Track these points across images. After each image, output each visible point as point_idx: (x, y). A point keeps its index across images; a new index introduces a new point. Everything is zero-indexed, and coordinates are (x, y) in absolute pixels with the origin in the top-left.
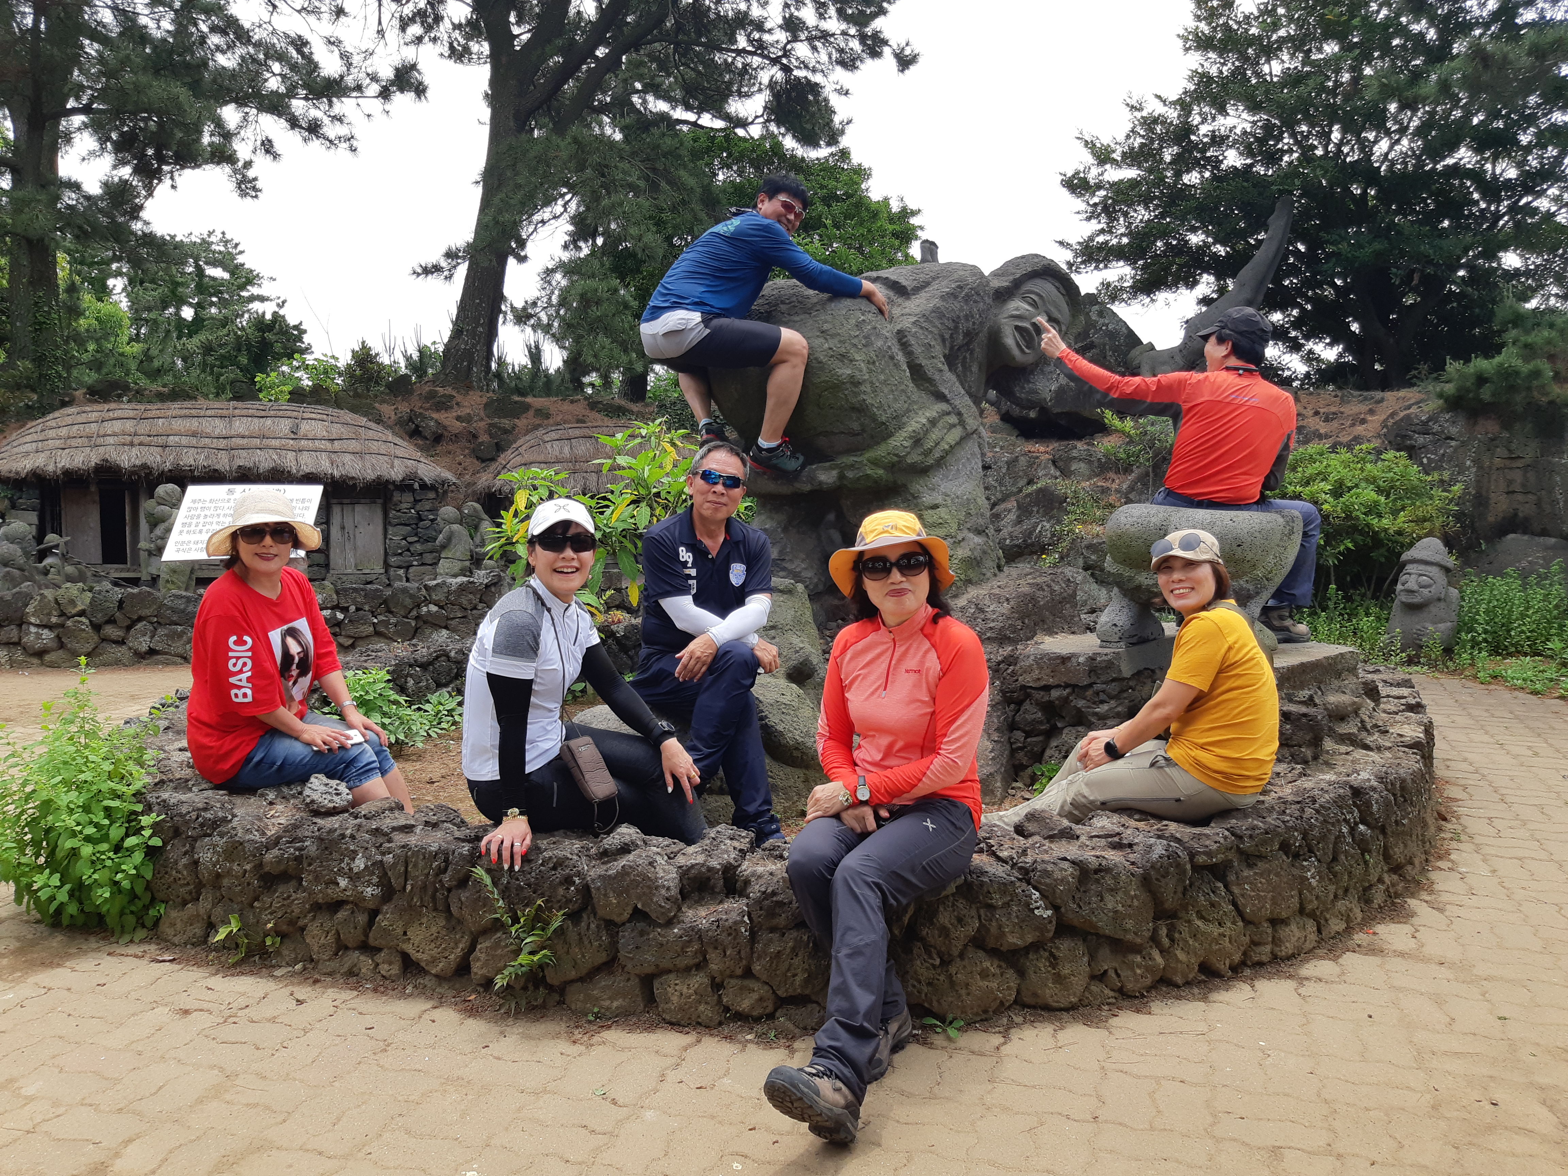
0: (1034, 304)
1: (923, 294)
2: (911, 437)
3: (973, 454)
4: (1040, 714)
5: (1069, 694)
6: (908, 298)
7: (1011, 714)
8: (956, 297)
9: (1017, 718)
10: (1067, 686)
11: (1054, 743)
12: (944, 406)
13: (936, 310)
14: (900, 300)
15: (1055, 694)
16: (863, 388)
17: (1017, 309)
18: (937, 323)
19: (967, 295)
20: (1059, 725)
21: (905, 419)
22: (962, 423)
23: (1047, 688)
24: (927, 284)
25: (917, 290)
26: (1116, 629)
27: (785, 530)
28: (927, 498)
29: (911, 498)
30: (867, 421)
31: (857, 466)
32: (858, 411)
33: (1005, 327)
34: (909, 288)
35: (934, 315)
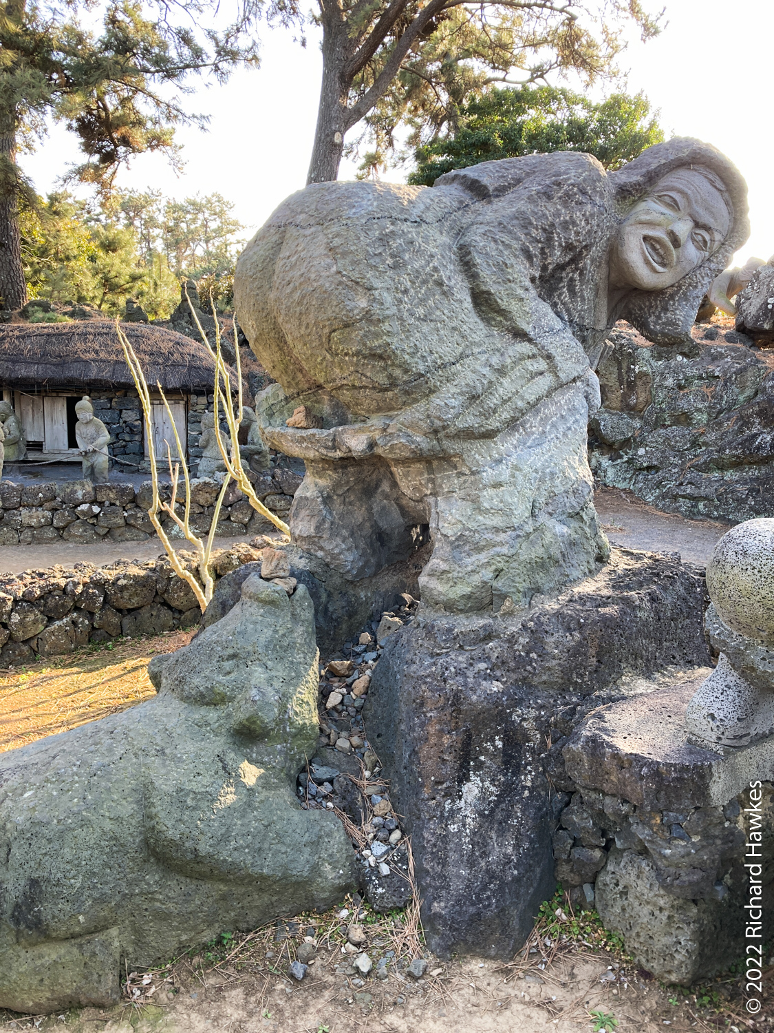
0: (673, 205)
1: (510, 196)
3: (572, 411)
6: (490, 202)
8: (549, 198)
9: (563, 816)
11: (610, 866)
12: (524, 348)
14: (478, 206)
16: (386, 327)
17: (647, 212)
19: (567, 194)
20: (618, 845)
21: (456, 368)
22: (553, 369)
24: (518, 181)
25: (501, 191)
28: (488, 475)
29: (467, 472)
30: (397, 372)
31: (389, 431)
32: (381, 357)
33: (631, 238)
34: (491, 189)
35: (515, 222)
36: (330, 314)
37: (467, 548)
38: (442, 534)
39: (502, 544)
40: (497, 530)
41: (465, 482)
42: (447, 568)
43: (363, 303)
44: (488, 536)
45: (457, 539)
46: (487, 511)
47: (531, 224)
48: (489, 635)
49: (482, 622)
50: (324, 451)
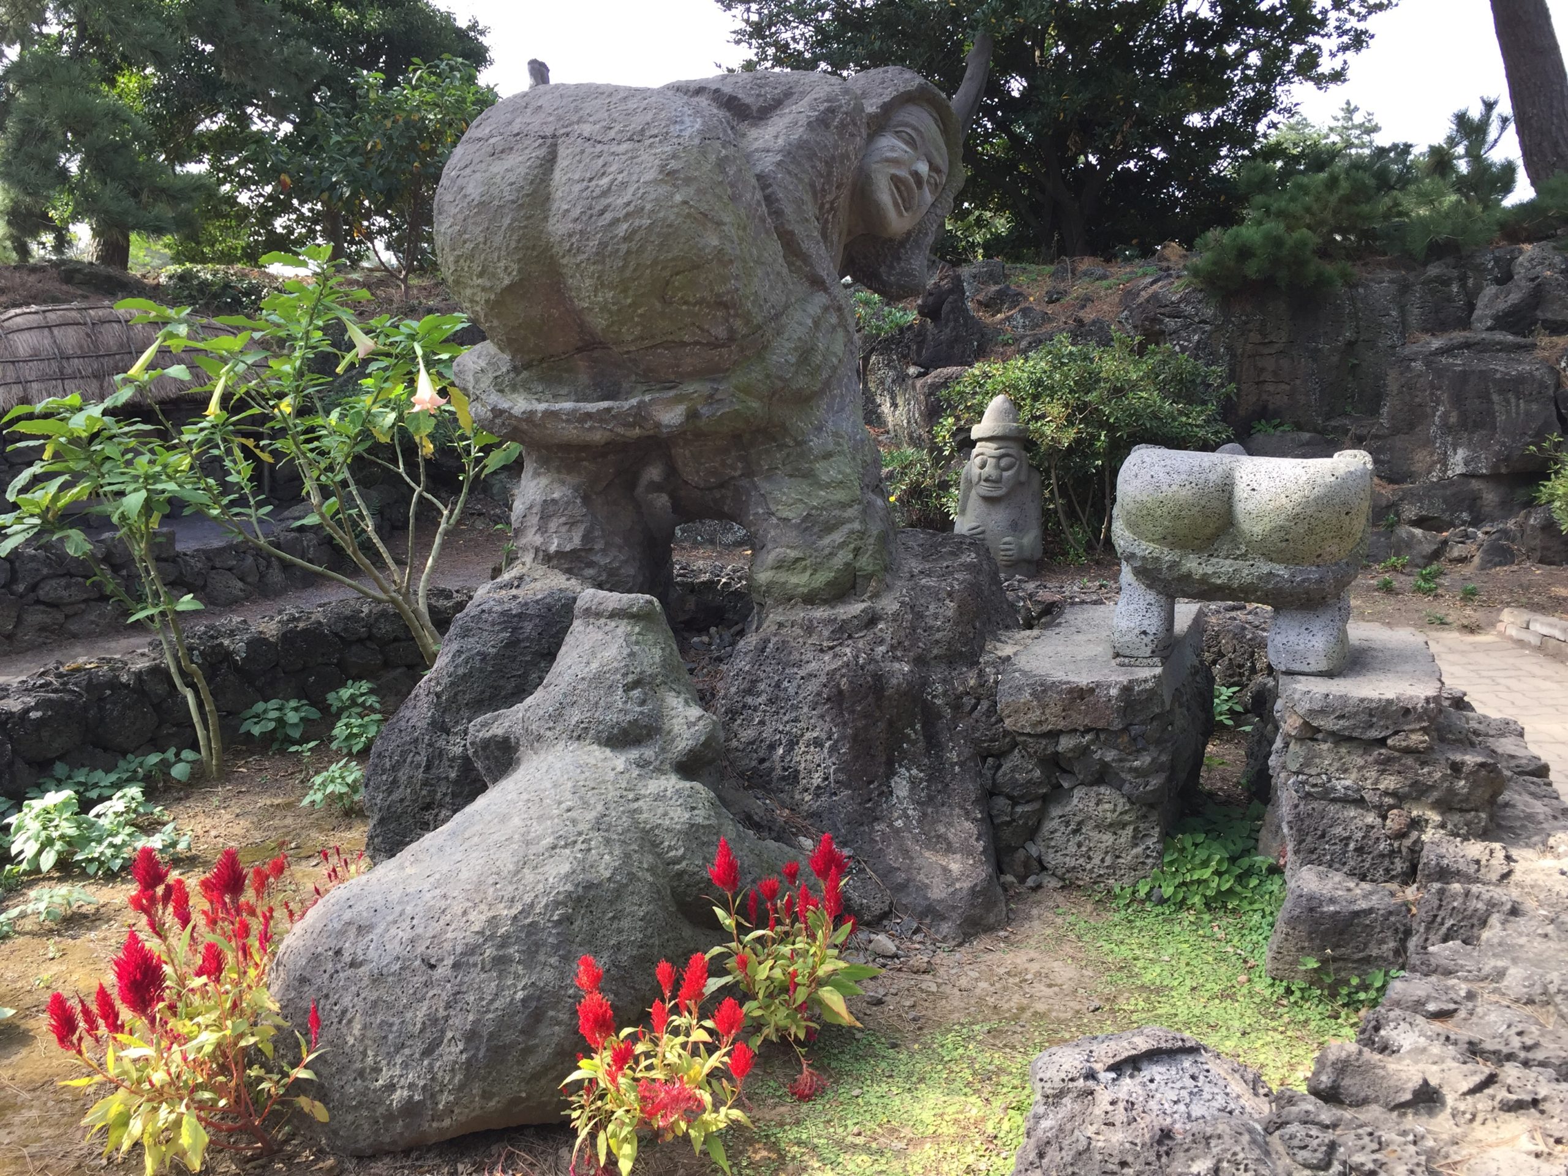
0: (911, 143)
2: (795, 349)
4: (1038, 773)
5: (1092, 742)
6: (758, 126)
7: (989, 774)
9: (1000, 779)
10: (1088, 730)
11: (1056, 812)
12: (823, 298)
13: (802, 145)
14: (742, 127)
15: (1066, 743)
17: (893, 149)
18: (807, 166)
20: (1066, 785)
21: (784, 319)
23: (1054, 735)
26: (1147, 640)
27: (586, 500)
28: (815, 443)
29: (791, 443)
30: (738, 324)
31: (718, 397)
32: (725, 305)
33: (880, 177)
34: (754, 108)
35: (801, 152)
36: (676, 252)
37: (816, 529)
38: (779, 519)
39: (850, 520)
40: (843, 506)
41: (788, 455)
42: (801, 555)
43: (715, 242)
44: (837, 512)
45: (803, 521)
46: (827, 486)
47: (815, 154)
48: (871, 620)
49: (862, 606)
50: (620, 430)
